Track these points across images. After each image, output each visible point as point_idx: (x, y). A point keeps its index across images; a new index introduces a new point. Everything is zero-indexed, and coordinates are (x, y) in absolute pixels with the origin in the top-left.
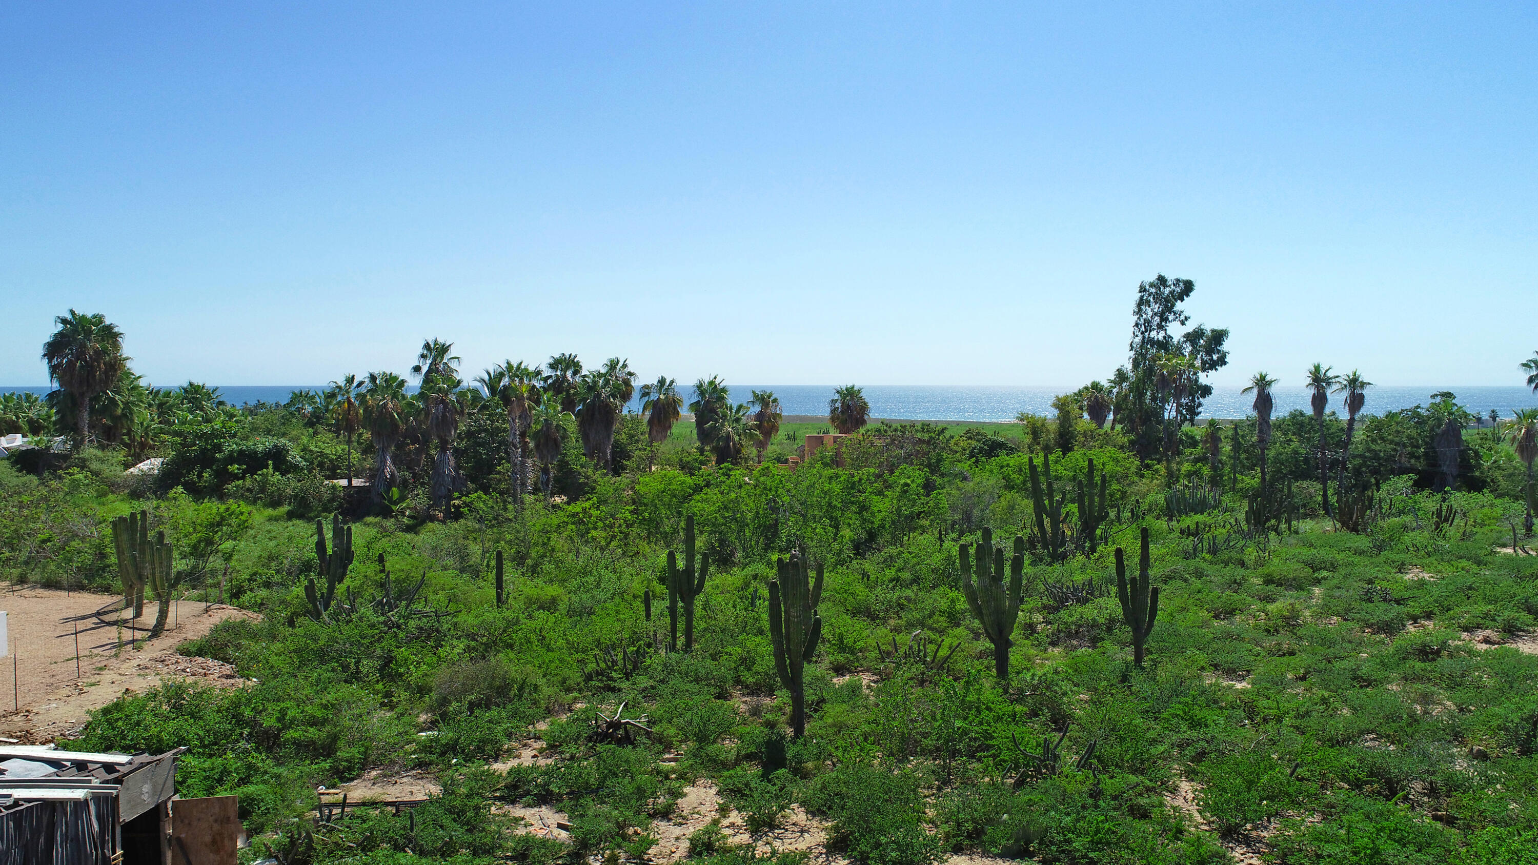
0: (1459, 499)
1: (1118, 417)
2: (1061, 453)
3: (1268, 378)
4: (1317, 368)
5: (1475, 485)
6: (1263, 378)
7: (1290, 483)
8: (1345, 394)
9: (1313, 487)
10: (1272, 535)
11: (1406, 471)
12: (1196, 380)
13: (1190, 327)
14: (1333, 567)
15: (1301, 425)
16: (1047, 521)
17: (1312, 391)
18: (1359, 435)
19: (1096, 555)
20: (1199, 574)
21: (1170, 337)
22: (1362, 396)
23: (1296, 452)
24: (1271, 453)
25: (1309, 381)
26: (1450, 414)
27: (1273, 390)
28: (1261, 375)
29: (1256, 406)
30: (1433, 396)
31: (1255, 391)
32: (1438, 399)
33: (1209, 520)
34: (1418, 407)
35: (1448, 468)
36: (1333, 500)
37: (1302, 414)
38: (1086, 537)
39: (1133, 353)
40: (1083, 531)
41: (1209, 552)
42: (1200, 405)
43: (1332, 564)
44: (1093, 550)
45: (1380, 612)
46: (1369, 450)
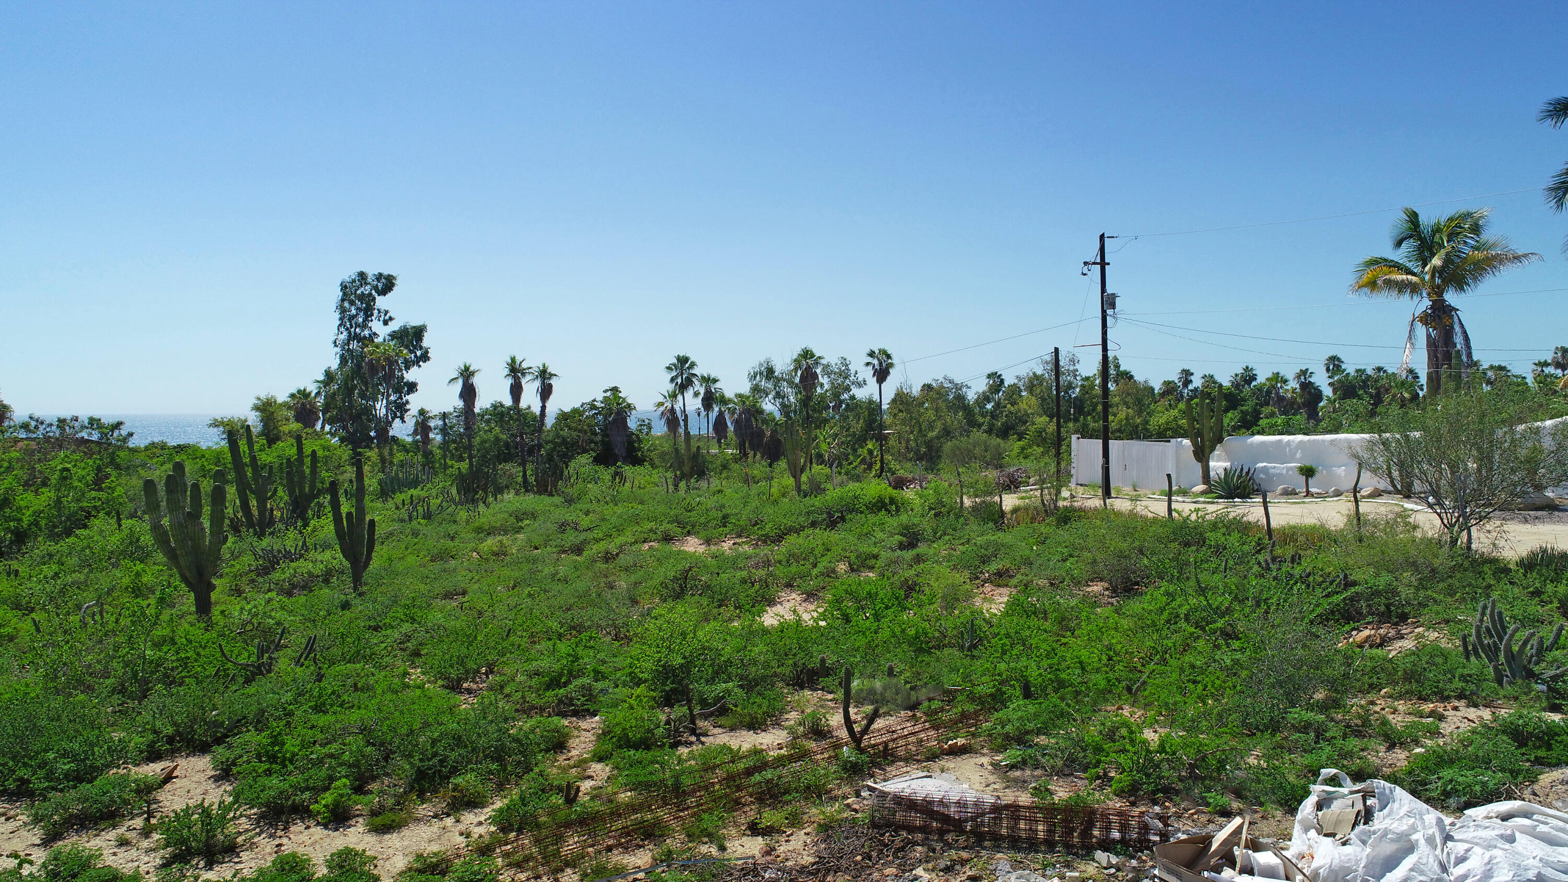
1: (328, 415)
2: (265, 442)
3: (471, 369)
4: (513, 360)
6: (467, 369)
7: (494, 466)
8: (537, 383)
9: (513, 469)
11: (585, 451)
12: (403, 378)
15: (502, 415)
17: (510, 381)
19: (309, 529)
20: (415, 534)
21: (375, 334)
22: (550, 386)
23: (497, 439)
24: (477, 441)
25: (507, 371)
26: (618, 404)
27: (476, 381)
28: (465, 366)
29: (462, 395)
30: (605, 391)
31: (460, 382)
32: (609, 394)
34: (594, 400)
35: (620, 450)
36: (532, 479)
37: (502, 406)
38: (298, 517)
40: (293, 511)
41: (424, 518)
46: (558, 436)
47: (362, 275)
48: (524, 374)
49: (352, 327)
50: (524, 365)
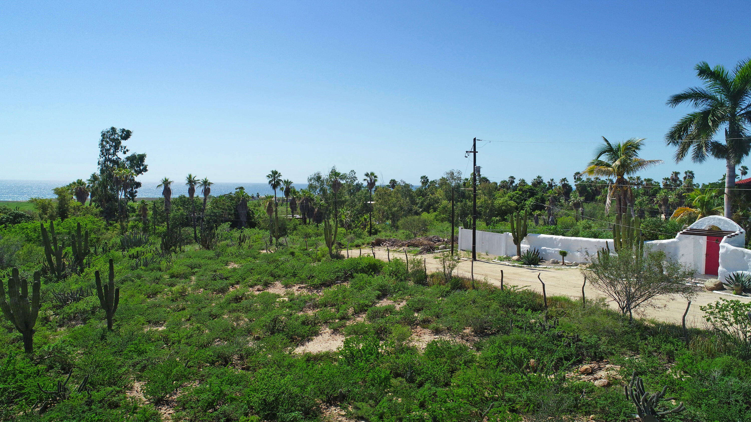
0: (247, 231)
1: (93, 198)
2: (60, 220)
3: (169, 181)
4: (190, 176)
5: (252, 225)
6: (166, 180)
7: (180, 228)
8: (203, 188)
9: (190, 230)
10: (173, 254)
11: (226, 221)
12: (133, 180)
13: (129, 154)
14: (200, 266)
15: (184, 202)
16: (53, 258)
17: (188, 187)
18: (209, 206)
19: (84, 274)
20: (139, 277)
21: (119, 158)
22: (209, 189)
23: (182, 214)
24: (172, 215)
25: (187, 182)
26: (243, 196)
27: (171, 187)
28: (166, 179)
29: (163, 193)
30: (236, 189)
31: (163, 186)
32: (238, 190)
33: (143, 250)
34: (231, 193)
35: (243, 219)
36: (199, 235)
37: (184, 197)
38: (77, 265)
39: (100, 166)
40: (75, 261)
41: (144, 265)
42: (136, 192)
43: (199, 265)
44: (82, 271)
45: (220, 284)
46: (213, 212)
47: (113, 129)
48: (195, 183)
49: (107, 155)
50: (196, 179)
